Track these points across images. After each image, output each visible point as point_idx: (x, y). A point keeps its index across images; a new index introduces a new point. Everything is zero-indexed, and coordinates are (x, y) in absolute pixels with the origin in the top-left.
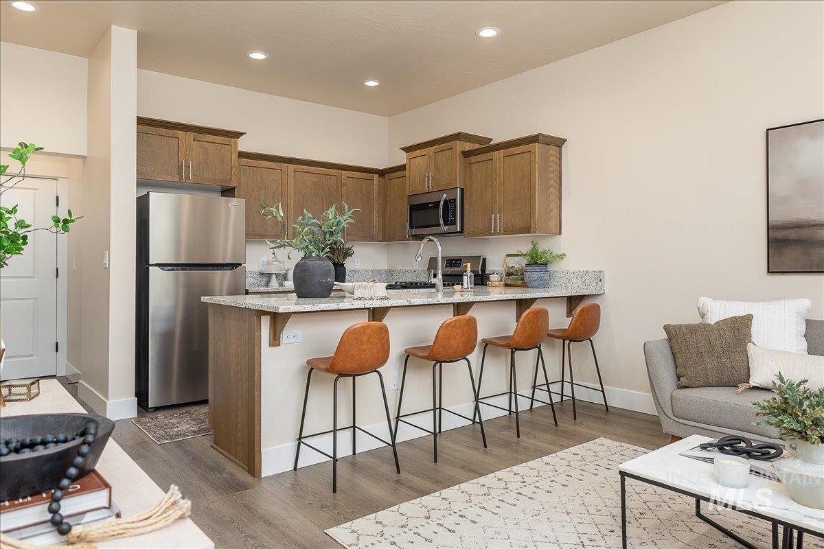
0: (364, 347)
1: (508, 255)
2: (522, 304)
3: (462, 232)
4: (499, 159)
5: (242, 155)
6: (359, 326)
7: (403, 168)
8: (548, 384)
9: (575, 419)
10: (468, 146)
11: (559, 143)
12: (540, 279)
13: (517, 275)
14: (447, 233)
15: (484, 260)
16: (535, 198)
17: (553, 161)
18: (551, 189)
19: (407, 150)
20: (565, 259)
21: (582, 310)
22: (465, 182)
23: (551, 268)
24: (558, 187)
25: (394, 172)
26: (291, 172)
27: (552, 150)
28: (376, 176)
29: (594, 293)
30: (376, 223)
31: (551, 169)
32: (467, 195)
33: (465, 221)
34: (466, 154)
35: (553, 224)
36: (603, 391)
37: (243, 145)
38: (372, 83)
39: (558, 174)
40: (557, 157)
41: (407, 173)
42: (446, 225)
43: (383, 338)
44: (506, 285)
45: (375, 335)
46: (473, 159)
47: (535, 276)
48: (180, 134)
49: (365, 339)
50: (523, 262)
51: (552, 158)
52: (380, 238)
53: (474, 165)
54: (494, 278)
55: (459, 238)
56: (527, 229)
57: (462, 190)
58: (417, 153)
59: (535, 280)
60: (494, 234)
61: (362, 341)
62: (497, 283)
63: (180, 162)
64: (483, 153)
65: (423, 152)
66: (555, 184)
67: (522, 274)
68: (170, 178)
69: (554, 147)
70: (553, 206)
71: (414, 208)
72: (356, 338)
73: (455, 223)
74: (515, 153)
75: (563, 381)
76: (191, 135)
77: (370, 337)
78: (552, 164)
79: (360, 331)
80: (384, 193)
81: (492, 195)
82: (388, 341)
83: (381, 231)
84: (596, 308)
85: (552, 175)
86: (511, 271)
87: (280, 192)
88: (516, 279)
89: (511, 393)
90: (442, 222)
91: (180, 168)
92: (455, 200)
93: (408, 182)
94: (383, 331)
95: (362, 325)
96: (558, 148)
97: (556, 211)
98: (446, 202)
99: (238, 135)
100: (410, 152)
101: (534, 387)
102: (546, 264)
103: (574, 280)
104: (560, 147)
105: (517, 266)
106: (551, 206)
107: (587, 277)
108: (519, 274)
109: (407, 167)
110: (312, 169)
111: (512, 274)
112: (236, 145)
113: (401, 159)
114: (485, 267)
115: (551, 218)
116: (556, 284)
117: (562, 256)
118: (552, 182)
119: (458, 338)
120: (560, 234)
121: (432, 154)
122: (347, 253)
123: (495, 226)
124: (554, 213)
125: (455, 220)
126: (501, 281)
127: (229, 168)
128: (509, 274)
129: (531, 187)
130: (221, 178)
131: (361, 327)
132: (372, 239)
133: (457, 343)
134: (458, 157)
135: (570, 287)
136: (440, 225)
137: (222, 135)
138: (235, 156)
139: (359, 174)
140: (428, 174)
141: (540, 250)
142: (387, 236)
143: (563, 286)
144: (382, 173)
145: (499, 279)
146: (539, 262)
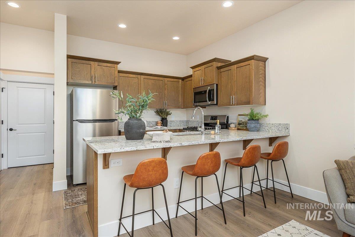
0: (151, 173)
1: (239, 115)
2: (246, 142)
3: (217, 104)
4: (234, 69)
5: (120, 72)
6: (147, 161)
7: (191, 76)
8: (259, 181)
9: (275, 203)
10: (220, 64)
11: (264, 60)
12: (255, 127)
13: (243, 124)
14: (210, 105)
15: (228, 117)
16: (252, 87)
17: (261, 69)
18: (260, 83)
19: (193, 68)
20: (268, 117)
21: (279, 145)
22: (218, 81)
23: (260, 121)
24: (264, 82)
25: (188, 78)
26: (142, 79)
27: (261, 64)
28: (180, 80)
29: (284, 135)
30: (180, 101)
31: (261, 73)
32: (219, 87)
33: (218, 99)
34: (219, 68)
35: (262, 100)
36: (290, 187)
37: (120, 67)
38: (176, 38)
39: (264, 75)
40: (263, 67)
41: (193, 78)
42: (209, 101)
43: (163, 167)
44: (238, 129)
45: (158, 166)
46: (222, 70)
47: (253, 126)
48: (92, 63)
49: (151, 168)
50: (247, 118)
51: (261, 67)
52: (182, 107)
53: (222, 73)
54: (232, 126)
55: (216, 107)
56: (248, 103)
57: (217, 85)
58: (197, 69)
59: (253, 128)
60: (232, 105)
61: (149, 170)
62: (234, 128)
63: (92, 75)
64: (226, 67)
65: (199, 68)
66: (262, 80)
67: (246, 124)
68: (87, 82)
69: (262, 62)
70: (262, 91)
71: (196, 94)
72: (145, 169)
73: (213, 100)
74: (242, 66)
75: (267, 179)
76: (96, 63)
77: (154, 167)
78: (261, 70)
79: (148, 164)
80: (184, 88)
81: (231, 86)
82: (166, 168)
83: (183, 104)
84: (286, 144)
85: (261, 76)
86: (241, 122)
87: (137, 88)
88: (243, 127)
89: (240, 186)
90: (208, 100)
91: (92, 77)
92: (214, 89)
93: (193, 82)
94: (163, 163)
95: (149, 160)
96: (264, 63)
97: (263, 93)
98: (210, 91)
99: (118, 63)
100: (194, 68)
101: (253, 183)
102: (258, 120)
103: (273, 128)
104: (265, 62)
105: (243, 120)
106: (260, 91)
107: (280, 126)
108: (244, 124)
109: (193, 76)
110: (151, 77)
111: (241, 124)
112: (117, 67)
113: (191, 72)
114: (228, 120)
115: (261, 97)
116: (263, 129)
117: (266, 116)
118: (261, 79)
119: (209, 164)
120: (265, 105)
121: (203, 69)
122: (168, 114)
123: (233, 101)
124: (262, 95)
125: (214, 99)
126: (235, 127)
127: (114, 77)
128: (239, 124)
129: (250, 82)
130: (110, 82)
131: (149, 161)
132: (179, 107)
133: (209, 166)
134: (215, 69)
135: (271, 131)
136: (207, 101)
137: (111, 63)
138: (116, 72)
139: (173, 79)
140: (202, 78)
141: (255, 113)
142: (185, 106)
143: (267, 131)
144: (183, 79)
145: (235, 126)
146: (254, 119)
